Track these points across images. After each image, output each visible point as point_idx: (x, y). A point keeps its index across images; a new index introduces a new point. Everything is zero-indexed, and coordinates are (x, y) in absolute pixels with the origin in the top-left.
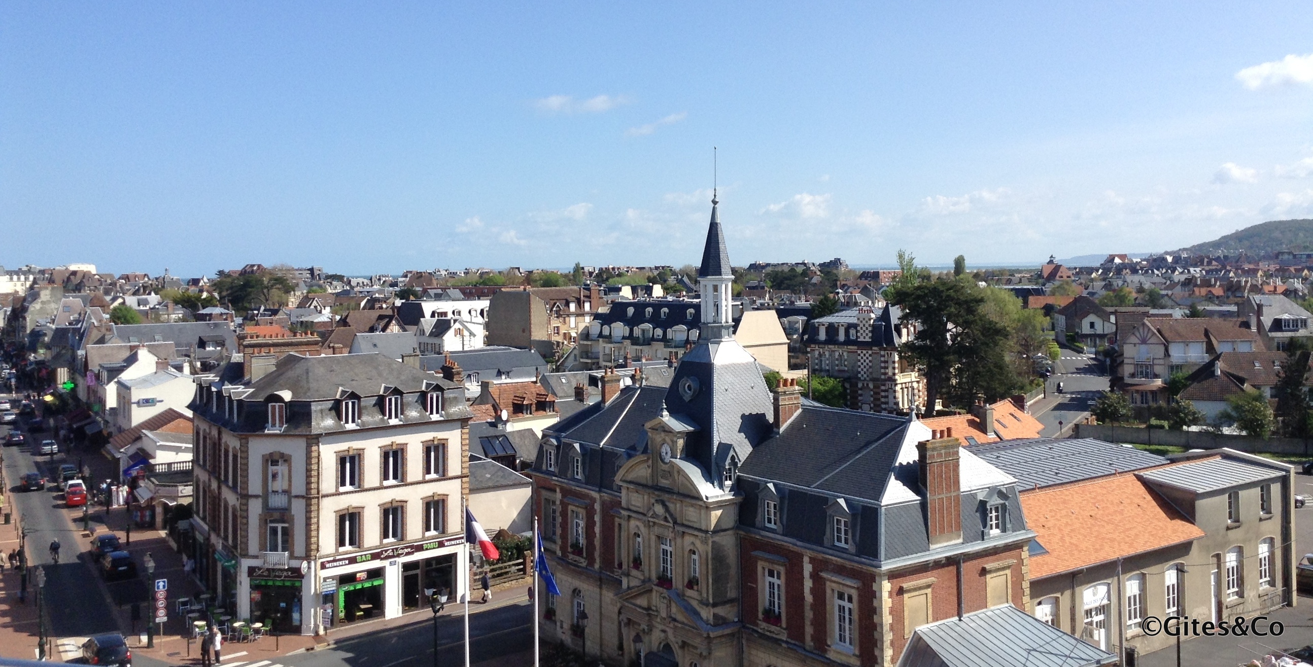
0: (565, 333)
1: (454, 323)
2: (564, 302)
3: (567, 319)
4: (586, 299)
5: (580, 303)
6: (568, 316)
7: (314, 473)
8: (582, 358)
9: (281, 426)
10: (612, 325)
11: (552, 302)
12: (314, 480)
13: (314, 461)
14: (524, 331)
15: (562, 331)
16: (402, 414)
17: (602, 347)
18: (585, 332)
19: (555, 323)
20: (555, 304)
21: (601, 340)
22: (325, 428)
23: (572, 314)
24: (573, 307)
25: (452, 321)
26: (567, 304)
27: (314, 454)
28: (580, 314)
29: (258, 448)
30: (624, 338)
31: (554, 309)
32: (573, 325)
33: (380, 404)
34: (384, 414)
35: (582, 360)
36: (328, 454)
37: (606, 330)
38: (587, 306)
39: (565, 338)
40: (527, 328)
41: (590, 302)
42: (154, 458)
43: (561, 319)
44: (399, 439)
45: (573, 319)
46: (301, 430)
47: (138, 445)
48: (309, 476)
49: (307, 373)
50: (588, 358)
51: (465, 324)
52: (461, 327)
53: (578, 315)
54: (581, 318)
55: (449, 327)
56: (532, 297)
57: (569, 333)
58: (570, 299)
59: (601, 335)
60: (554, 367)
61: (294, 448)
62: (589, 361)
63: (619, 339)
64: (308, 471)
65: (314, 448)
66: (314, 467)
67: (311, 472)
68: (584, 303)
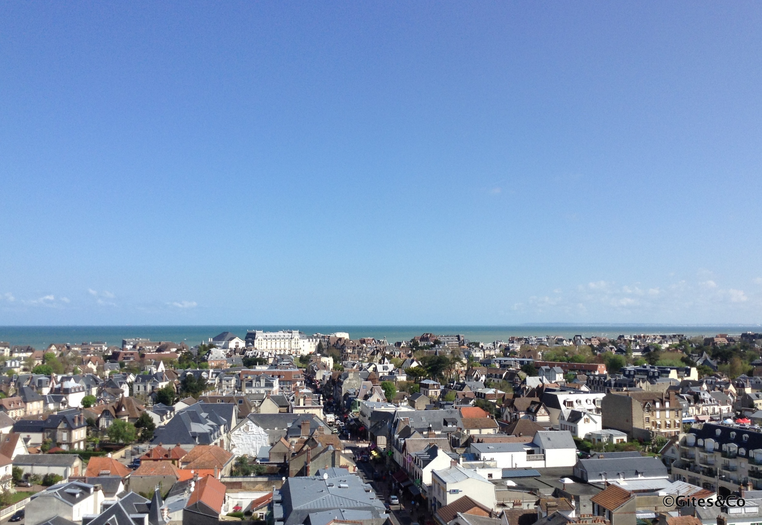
0: (653, 422)
1: (584, 415)
2: (652, 402)
3: (654, 413)
4: (666, 400)
5: (662, 403)
6: (655, 411)
8: (682, 457)
10: (706, 440)
11: (644, 402)
14: (627, 421)
15: (652, 420)
17: (698, 454)
18: (684, 440)
19: (647, 415)
20: (646, 403)
21: (696, 448)
23: (658, 409)
24: (658, 405)
25: (583, 414)
26: (654, 403)
28: (663, 410)
30: (715, 450)
31: (646, 406)
32: (658, 416)
35: (682, 458)
37: (700, 442)
38: (667, 405)
39: (653, 425)
40: (629, 419)
41: (669, 402)
43: (650, 413)
45: (658, 413)
47: (456, 520)
50: (686, 457)
51: (591, 415)
52: (588, 417)
53: (661, 410)
54: (663, 412)
55: (580, 417)
56: (633, 400)
57: (656, 422)
58: (656, 400)
59: (696, 445)
60: (651, 448)
62: (688, 460)
63: (711, 450)
68: (665, 402)
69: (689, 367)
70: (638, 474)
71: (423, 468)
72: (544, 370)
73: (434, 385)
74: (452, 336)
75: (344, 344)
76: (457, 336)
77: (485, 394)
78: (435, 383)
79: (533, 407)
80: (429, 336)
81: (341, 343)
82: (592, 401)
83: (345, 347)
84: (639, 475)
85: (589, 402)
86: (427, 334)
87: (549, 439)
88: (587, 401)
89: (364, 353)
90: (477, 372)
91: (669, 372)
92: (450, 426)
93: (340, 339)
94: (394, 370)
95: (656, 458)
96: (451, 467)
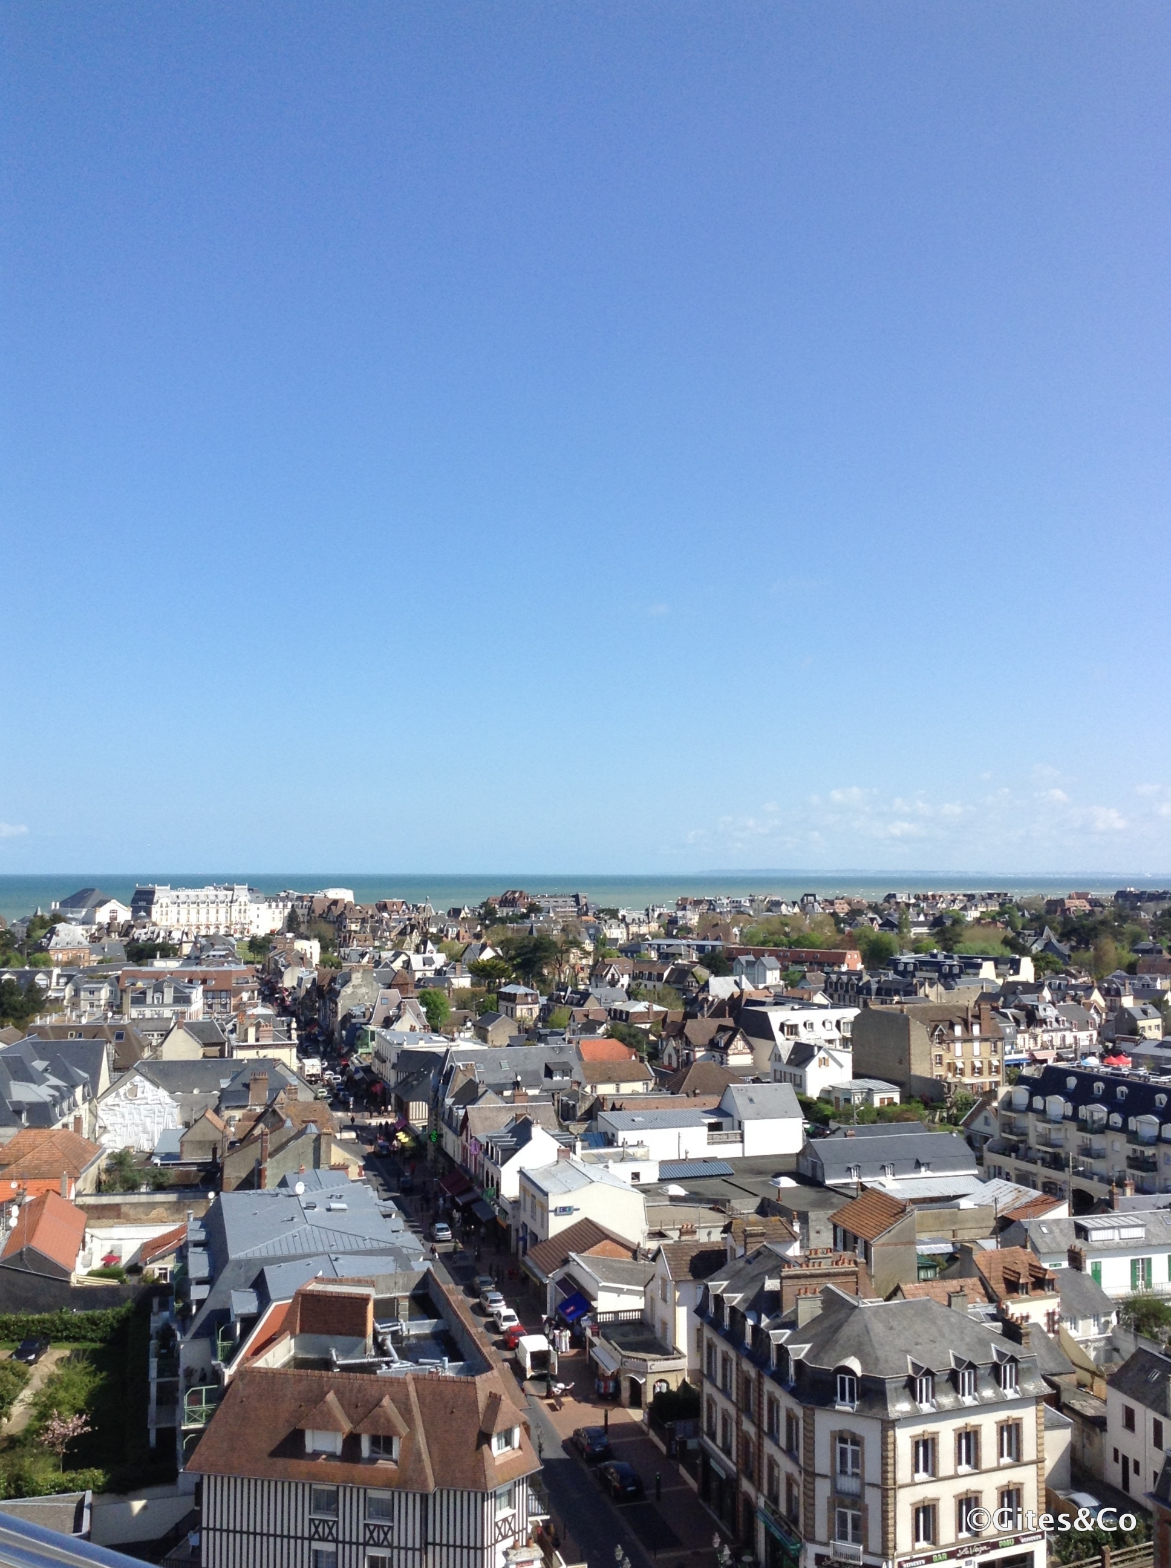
0: (949, 1064)
1: (819, 1051)
2: (947, 1023)
3: (952, 1045)
4: (974, 1021)
5: (967, 1026)
6: (953, 1041)
7: (890, 1461)
8: (1004, 1132)
9: (852, 1400)
10: (1048, 1098)
11: (933, 1024)
12: (890, 1468)
13: (890, 1447)
14: (901, 1062)
15: (946, 1060)
16: (976, 1390)
17: (1034, 1126)
18: (1007, 1099)
19: (937, 1050)
20: (937, 1026)
21: (1030, 1113)
22: (902, 1413)
23: (958, 1039)
24: (958, 1030)
25: (816, 1049)
26: (952, 1026)
27: (891, 1440)
28: (968, 1040)
29: (826, 1424)
30: (1065, 1117)
31: (936, 1033)
32: (958, 1053)
33: (953, 1378)
34: (958, 1393)
35: (1003, 1135)
36: (904, 1438)
37: (1038, 1102)
38: (976, 1030)
39: (949, 1070)
40: (904, 1059)
41: (980, 1024)
42: (595, 1300)
43: (944, 1046)
44: (973, 1420)
45: (958, 1046)
46: (875, 1411)
47: (566, 1269)
48: (885, 1464)
49: (868, 1332)
50: (1011, 1133)
51: (831, 1052)
52: (826, 1056)
53: (964, 1041)
54: (968, 1044)
55: (812, 1056)
56: (912, 1020)
57: (954, 1063)
58: (955, 1020)
59: (1030, 1108)
60: (945, 1115)
61: (868, 1430)
62: (1015, 1138)
63: (1059, 1119)
64: (884, 1458)
65: (890, 1433)
66: (891, 1454)
67: (886, 1461)
68: (972, 1025)
69: (1017, 957)
70: (920, 1167)
71: (502, 1164)
72: (744, 963)
73: (526, 995)
74: (565, 897)
75: (342, 913)
76: (573, 896)
77: (628, 1013)
78: (530, 991)
79: (721, 1038)
80: (517, 895)
81: (336, 911)
82: (834, 1023)
83: (346, 918)
84: (923, 1169)
85: (828, 1025)
86: (514, 892)
87: (751, 1100)
88: (824, 1024)
89: (385, 930)
90: (612, 969)
91: (979, 966)
92: (557, 1078)
93: (335, 902)
94: (446, 965)
95: (954, 1135)
96: (557, 1162)
